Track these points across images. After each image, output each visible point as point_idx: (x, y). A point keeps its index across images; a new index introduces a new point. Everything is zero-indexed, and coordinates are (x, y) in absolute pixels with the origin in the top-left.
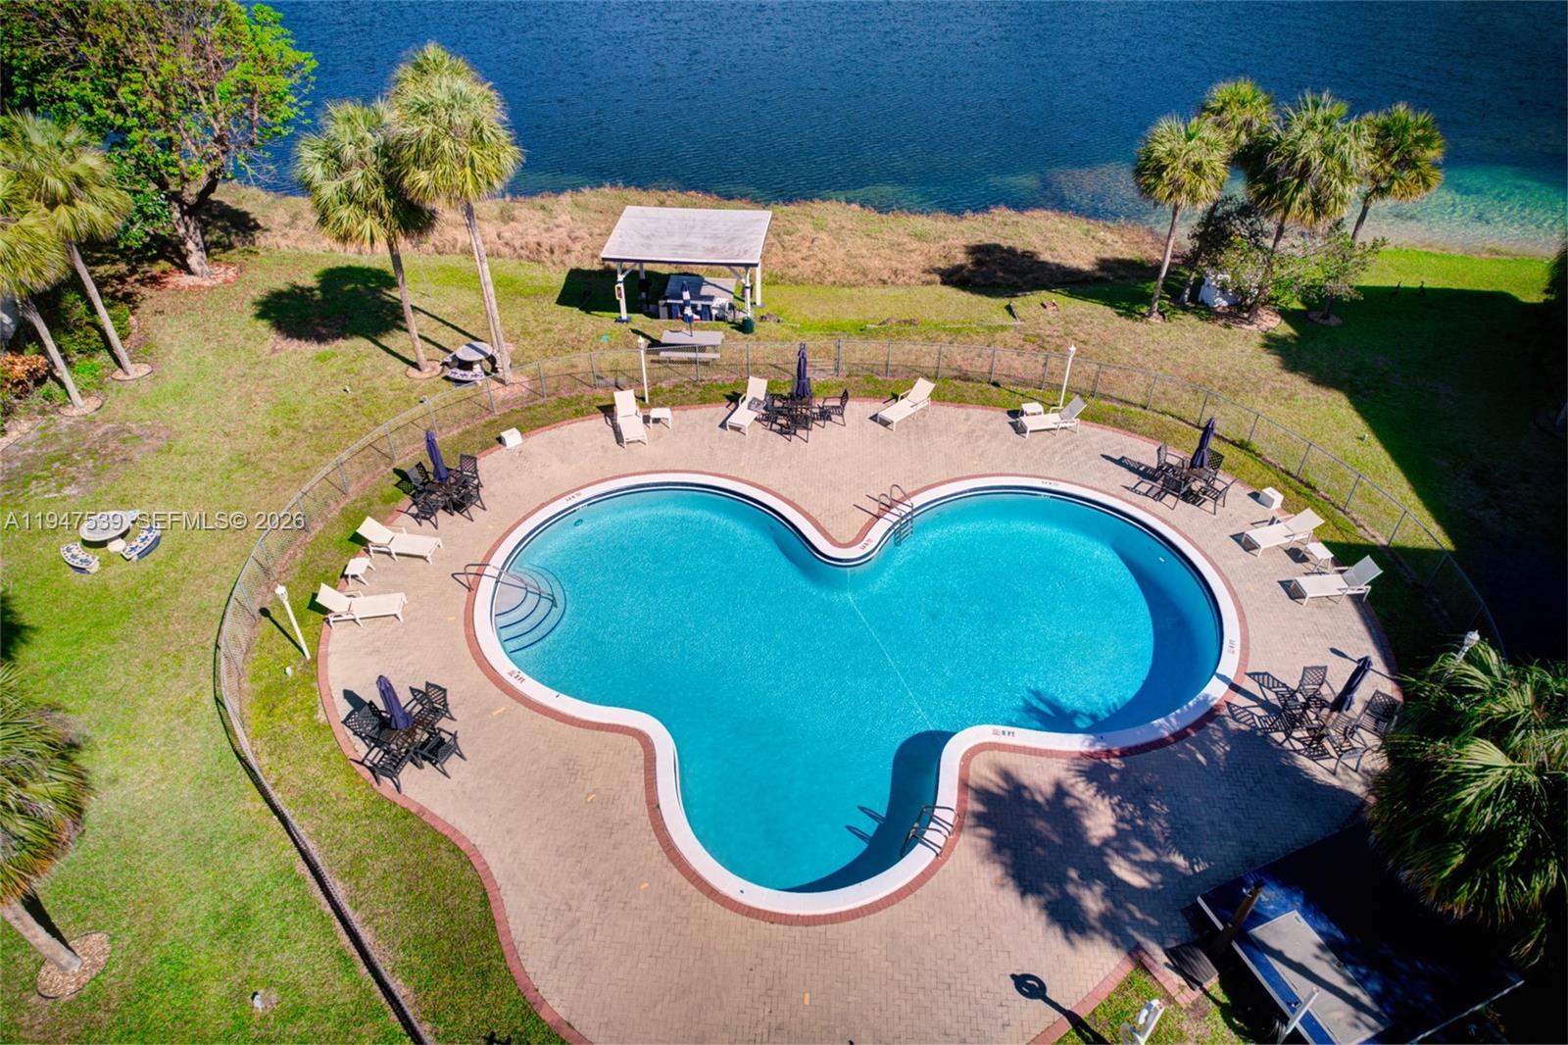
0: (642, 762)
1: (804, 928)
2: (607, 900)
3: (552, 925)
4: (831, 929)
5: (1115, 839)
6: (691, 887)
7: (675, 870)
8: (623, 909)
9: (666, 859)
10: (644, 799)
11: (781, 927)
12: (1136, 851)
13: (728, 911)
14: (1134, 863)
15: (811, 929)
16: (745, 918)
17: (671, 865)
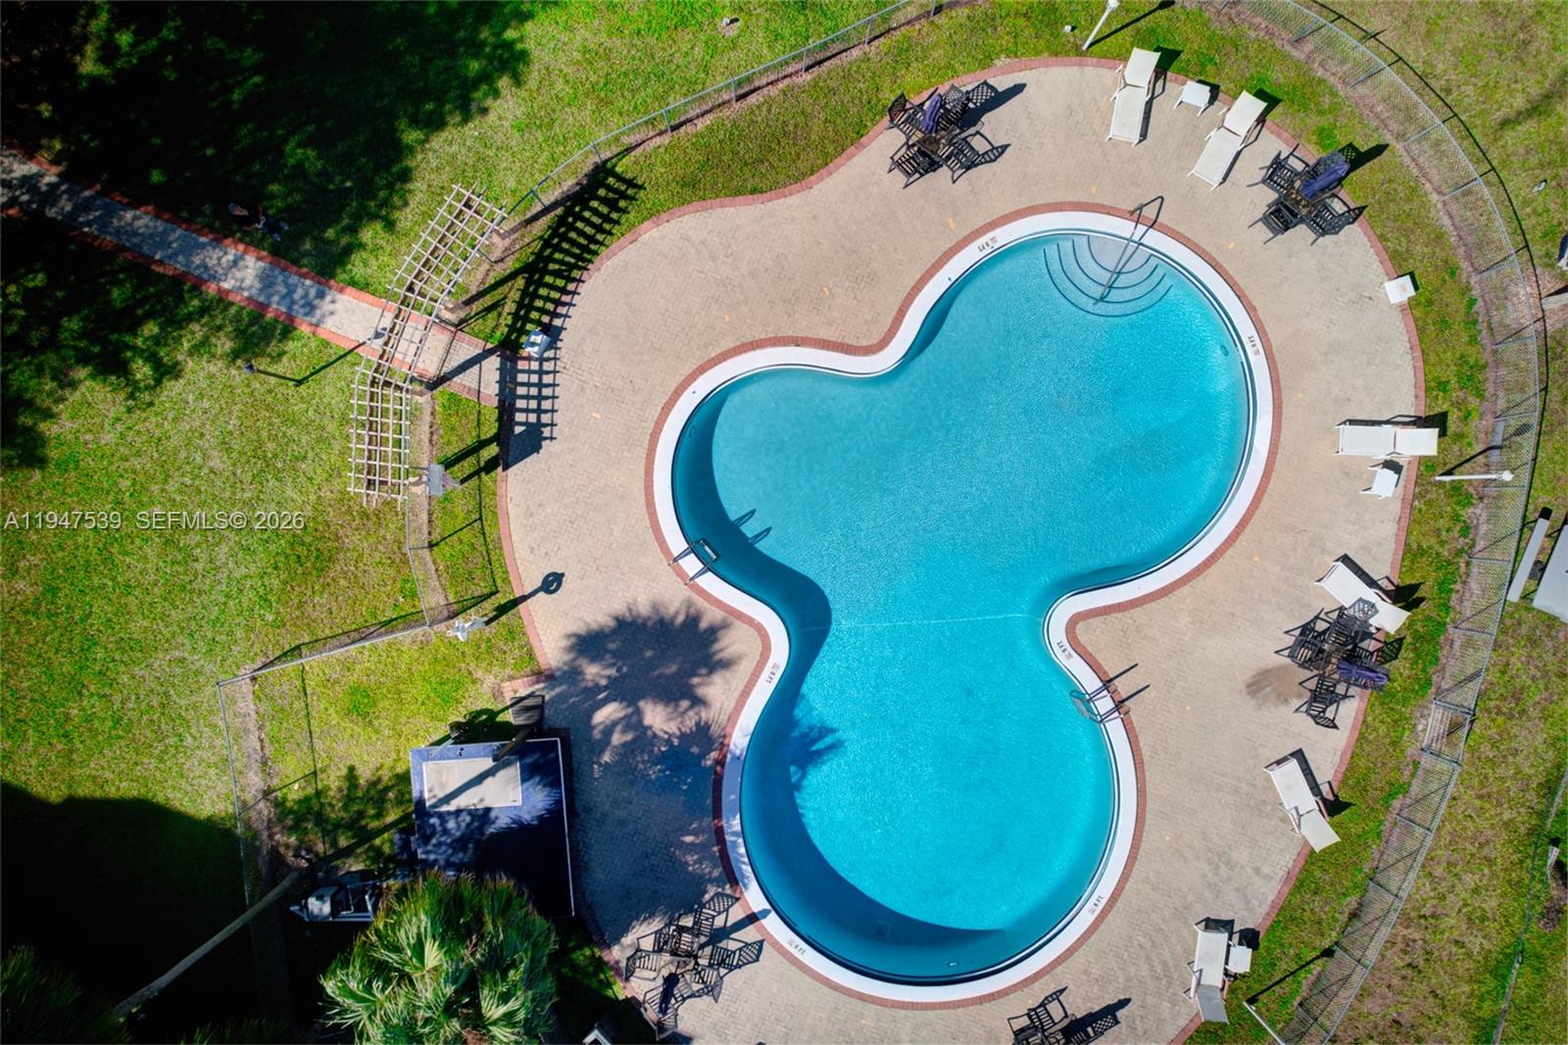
0: (850, 342)
1: (650, 431)
2: (724, 285)
3: (717, 240)
4: (642, 452)
5: (640, 721)
6: (713, 354)
7: (732, 345)
8: (713, 298)
9: (744, 340)
10: (810, 336)
11: (657, 415)
12: (624, 732)
13: (683, 378)
14: (614, 724)
15: (648, 437)
16: (673, 389)
17: (739, 343)
